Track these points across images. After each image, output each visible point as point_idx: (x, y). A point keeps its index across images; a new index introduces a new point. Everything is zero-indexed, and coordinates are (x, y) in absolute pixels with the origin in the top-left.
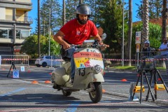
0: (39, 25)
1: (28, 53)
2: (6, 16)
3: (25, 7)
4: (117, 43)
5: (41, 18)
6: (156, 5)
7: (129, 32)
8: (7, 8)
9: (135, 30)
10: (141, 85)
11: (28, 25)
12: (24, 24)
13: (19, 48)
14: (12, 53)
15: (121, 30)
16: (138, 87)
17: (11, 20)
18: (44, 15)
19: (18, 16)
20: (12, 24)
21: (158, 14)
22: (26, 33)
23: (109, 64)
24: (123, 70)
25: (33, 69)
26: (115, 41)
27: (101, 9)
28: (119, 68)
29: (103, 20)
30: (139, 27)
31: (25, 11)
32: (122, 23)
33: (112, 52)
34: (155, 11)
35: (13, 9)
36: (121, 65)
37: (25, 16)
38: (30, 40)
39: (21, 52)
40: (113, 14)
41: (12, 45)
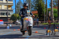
0: (16, 11)
1: (12, 20)
2: (5, 8)
3: (11, 5)
4: (43, 16)
5: (16, 8)
6: (56, 2)
7: (46, 12)
8: (5, 5)
9: (48, 11)
10: (50, 30)
11: (12, 10)
12: (11, 10)
13: (10, 18)
14: (7, 20)
15: (44, 11)
16: (49, 31)
17: (6, 9)
18: (17, 7)
19: (9, 8)
20: (7, 10)
21: (56, 5)
22: (11, 13)
23: (40, 23)
24: (45, 25)
25: (14, 25)
26: (42, 15)
27: (37, 4)
28: (44, 24)
29: (37, 8)
30: (50, 10)
31: (11, 6)
32: (44, 9)
33: (41, 19)
34: (55, 4)
35: (7, 5)
36: (44, 23)
37: (11, 8)
38: (13, 16)
39: (10, 20)
40: (41, 6)
41: (7, 18)
